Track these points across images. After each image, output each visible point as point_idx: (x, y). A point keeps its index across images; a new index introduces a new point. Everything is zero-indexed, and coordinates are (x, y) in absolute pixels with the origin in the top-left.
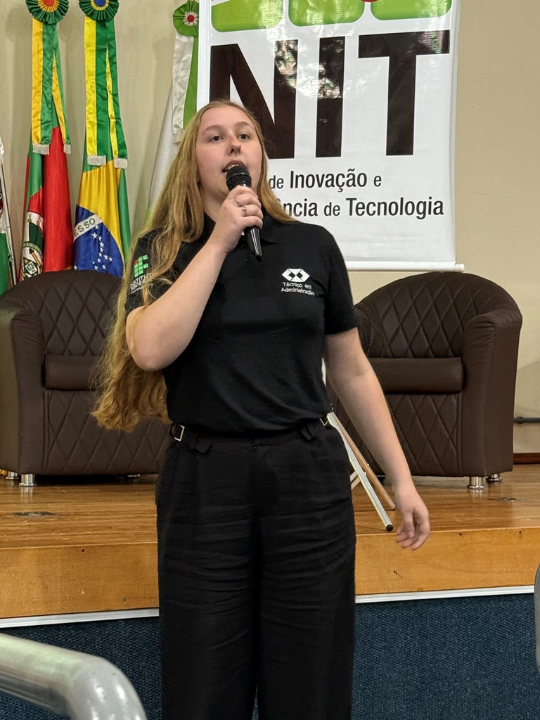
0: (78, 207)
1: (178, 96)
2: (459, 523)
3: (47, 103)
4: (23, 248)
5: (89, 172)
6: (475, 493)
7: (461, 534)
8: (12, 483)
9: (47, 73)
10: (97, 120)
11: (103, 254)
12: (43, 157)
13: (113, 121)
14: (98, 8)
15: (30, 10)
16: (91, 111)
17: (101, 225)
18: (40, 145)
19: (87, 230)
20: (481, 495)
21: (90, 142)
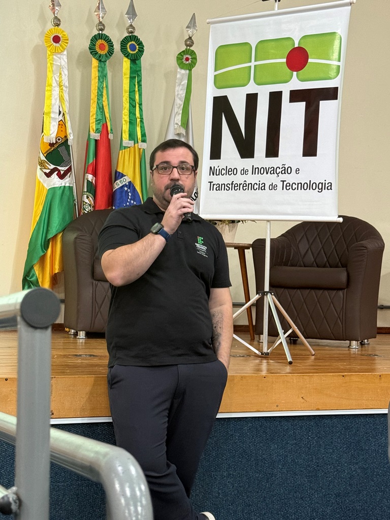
0: (116, 172)
1: (178, 106)
2: (342, 369)
3: (100, 108)
4: (83, 195)
5: (123, 150)
6: (353, 351)
7: (343, 376)
8: (73, 337)
9: (100, 91)
10: (129, 119)
11: (131, 200)
12: (96, 141)
13: (138, 120)
14: (132, 52)
15: (91, 53)
16: (126, 114)
17: (130, 182)
18: (95, 134)
19: (122, 185)
20: (357, 352)
21: (125, 132)
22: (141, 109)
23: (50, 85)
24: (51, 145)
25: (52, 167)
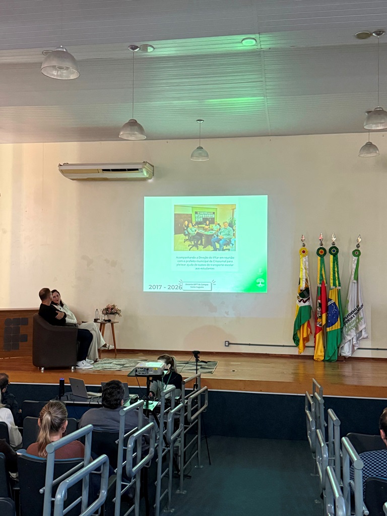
0: (329, 299)
3: (321, 275)
5: (331, 290)
9: (321, 268)
11: (335, 309)
12: (320, 287)
13: (337, 278)
14: (333, 253)
15: (318, 254)
16: (332, 276)
17: (334, 302)
19: (331, 303)
21: (331, 283)
22: (338, 274)
23: (302, 269)
24: (301, 290)
25: (301, 298)
